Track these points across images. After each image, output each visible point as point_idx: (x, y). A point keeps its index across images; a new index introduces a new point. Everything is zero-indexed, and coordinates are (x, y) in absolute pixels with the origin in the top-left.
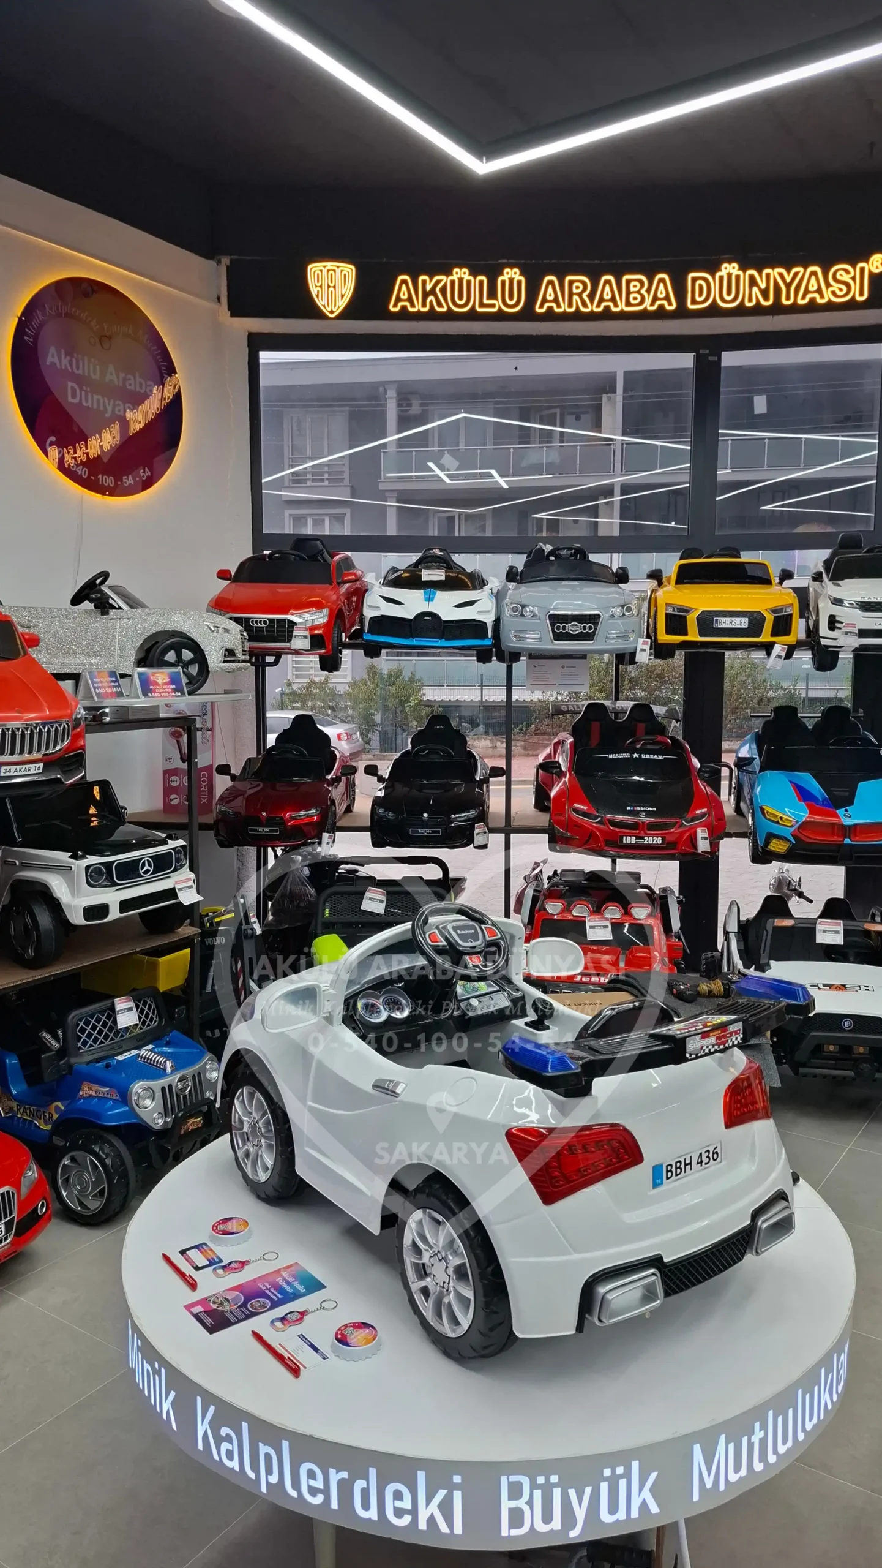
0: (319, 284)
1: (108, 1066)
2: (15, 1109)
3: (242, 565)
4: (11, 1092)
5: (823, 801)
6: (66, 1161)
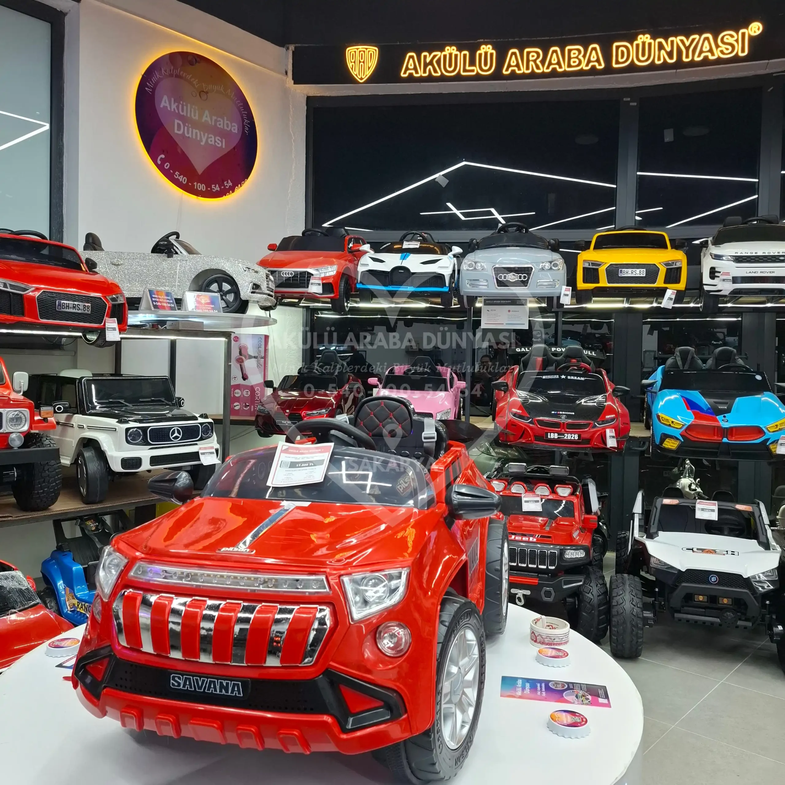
0: (353, 61)
3: (284, 240)
4: (75, 592)
5: (707, 411)
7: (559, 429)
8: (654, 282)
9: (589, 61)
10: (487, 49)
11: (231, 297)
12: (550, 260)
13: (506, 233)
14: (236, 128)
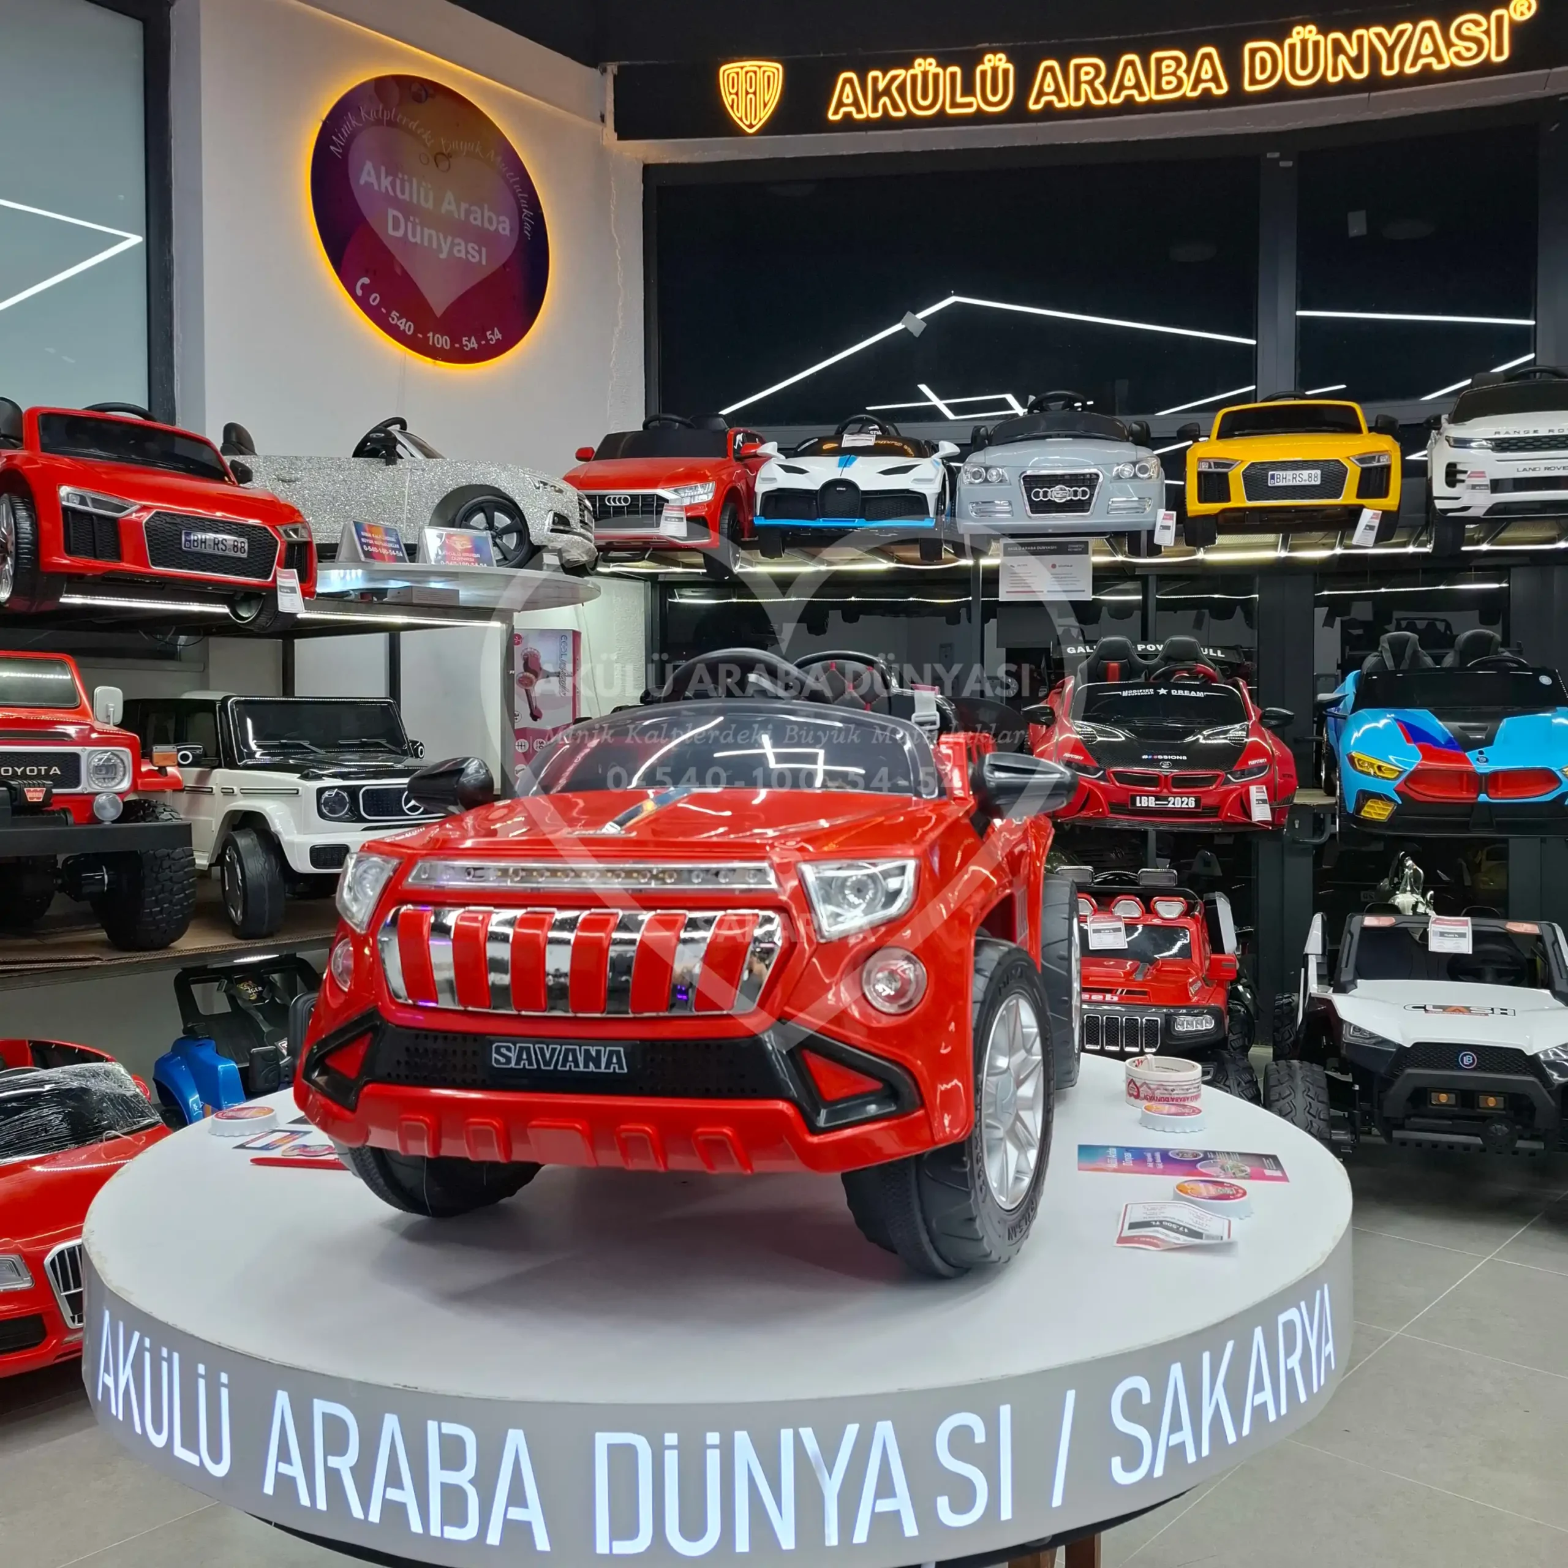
0: (735, 91)
5: (1446, 743)
7: (1158, 789)
8: (1337, 495)
9: (1198, 80)
10: (996, 62)
11: (511, 541)
12: (1134, 459)
13: (1045, 413)
14: (507, 226)
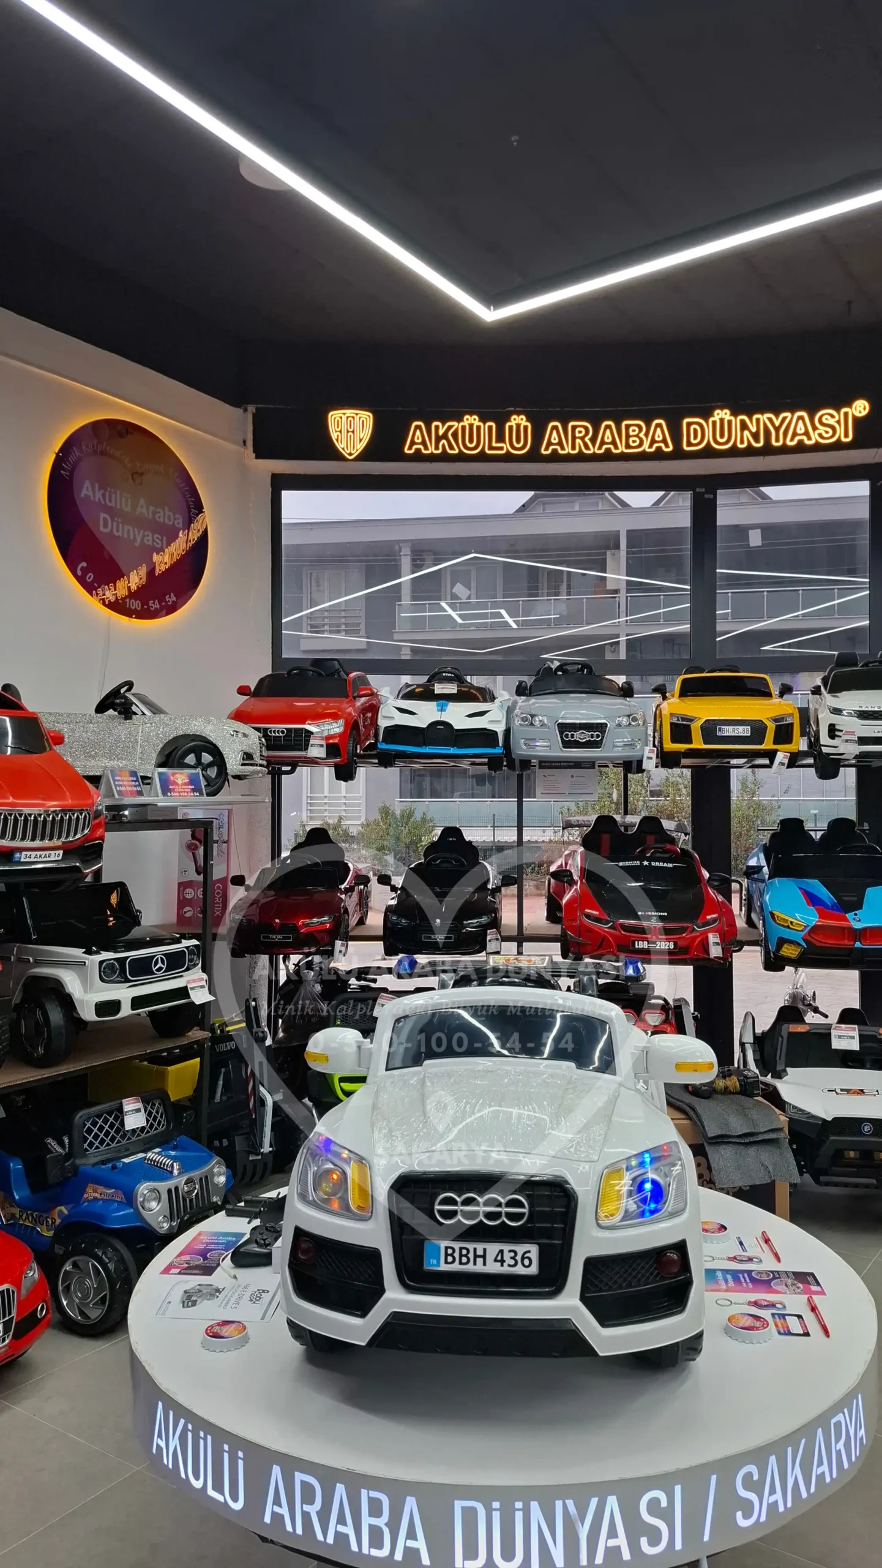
0: (339, 429)
1: (114, 1167)
2: (18, 1216)
3: (262, 681)
4: (14, 1197)
5: (832, 907)
6: (68, 1267)
7: (650, 936)
8: (761, 743)
9: (653, 441)
10: (519, 420)
11: (213, 772)
12: (629, 713)
14: (181, 521)
